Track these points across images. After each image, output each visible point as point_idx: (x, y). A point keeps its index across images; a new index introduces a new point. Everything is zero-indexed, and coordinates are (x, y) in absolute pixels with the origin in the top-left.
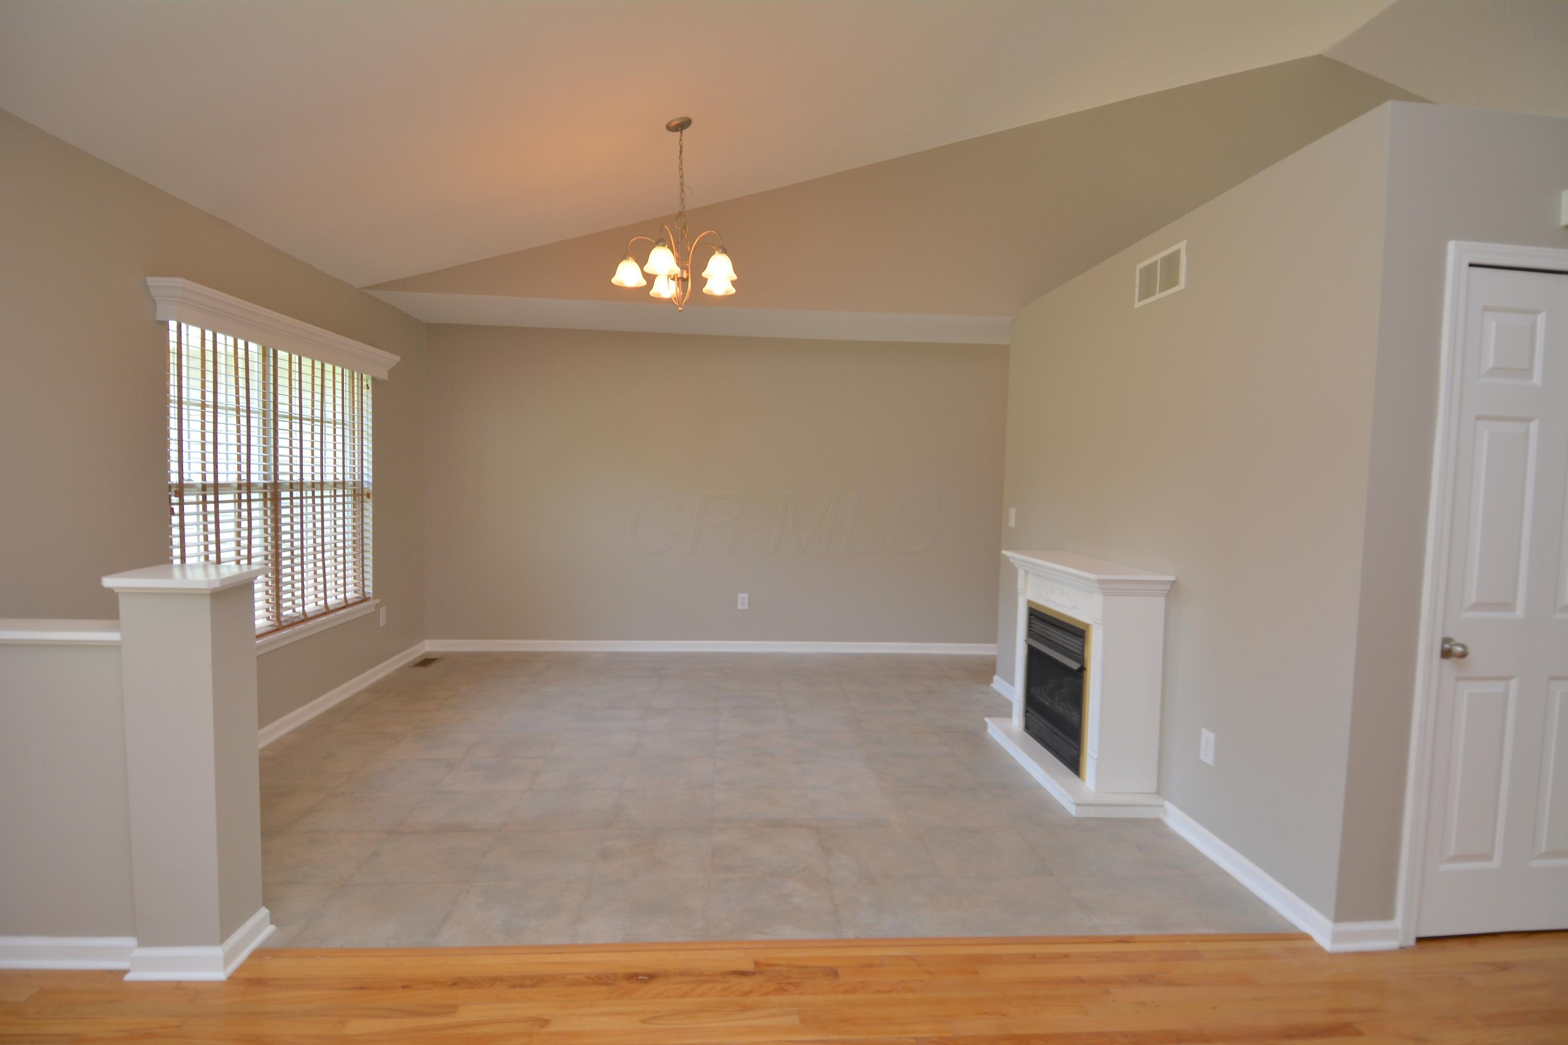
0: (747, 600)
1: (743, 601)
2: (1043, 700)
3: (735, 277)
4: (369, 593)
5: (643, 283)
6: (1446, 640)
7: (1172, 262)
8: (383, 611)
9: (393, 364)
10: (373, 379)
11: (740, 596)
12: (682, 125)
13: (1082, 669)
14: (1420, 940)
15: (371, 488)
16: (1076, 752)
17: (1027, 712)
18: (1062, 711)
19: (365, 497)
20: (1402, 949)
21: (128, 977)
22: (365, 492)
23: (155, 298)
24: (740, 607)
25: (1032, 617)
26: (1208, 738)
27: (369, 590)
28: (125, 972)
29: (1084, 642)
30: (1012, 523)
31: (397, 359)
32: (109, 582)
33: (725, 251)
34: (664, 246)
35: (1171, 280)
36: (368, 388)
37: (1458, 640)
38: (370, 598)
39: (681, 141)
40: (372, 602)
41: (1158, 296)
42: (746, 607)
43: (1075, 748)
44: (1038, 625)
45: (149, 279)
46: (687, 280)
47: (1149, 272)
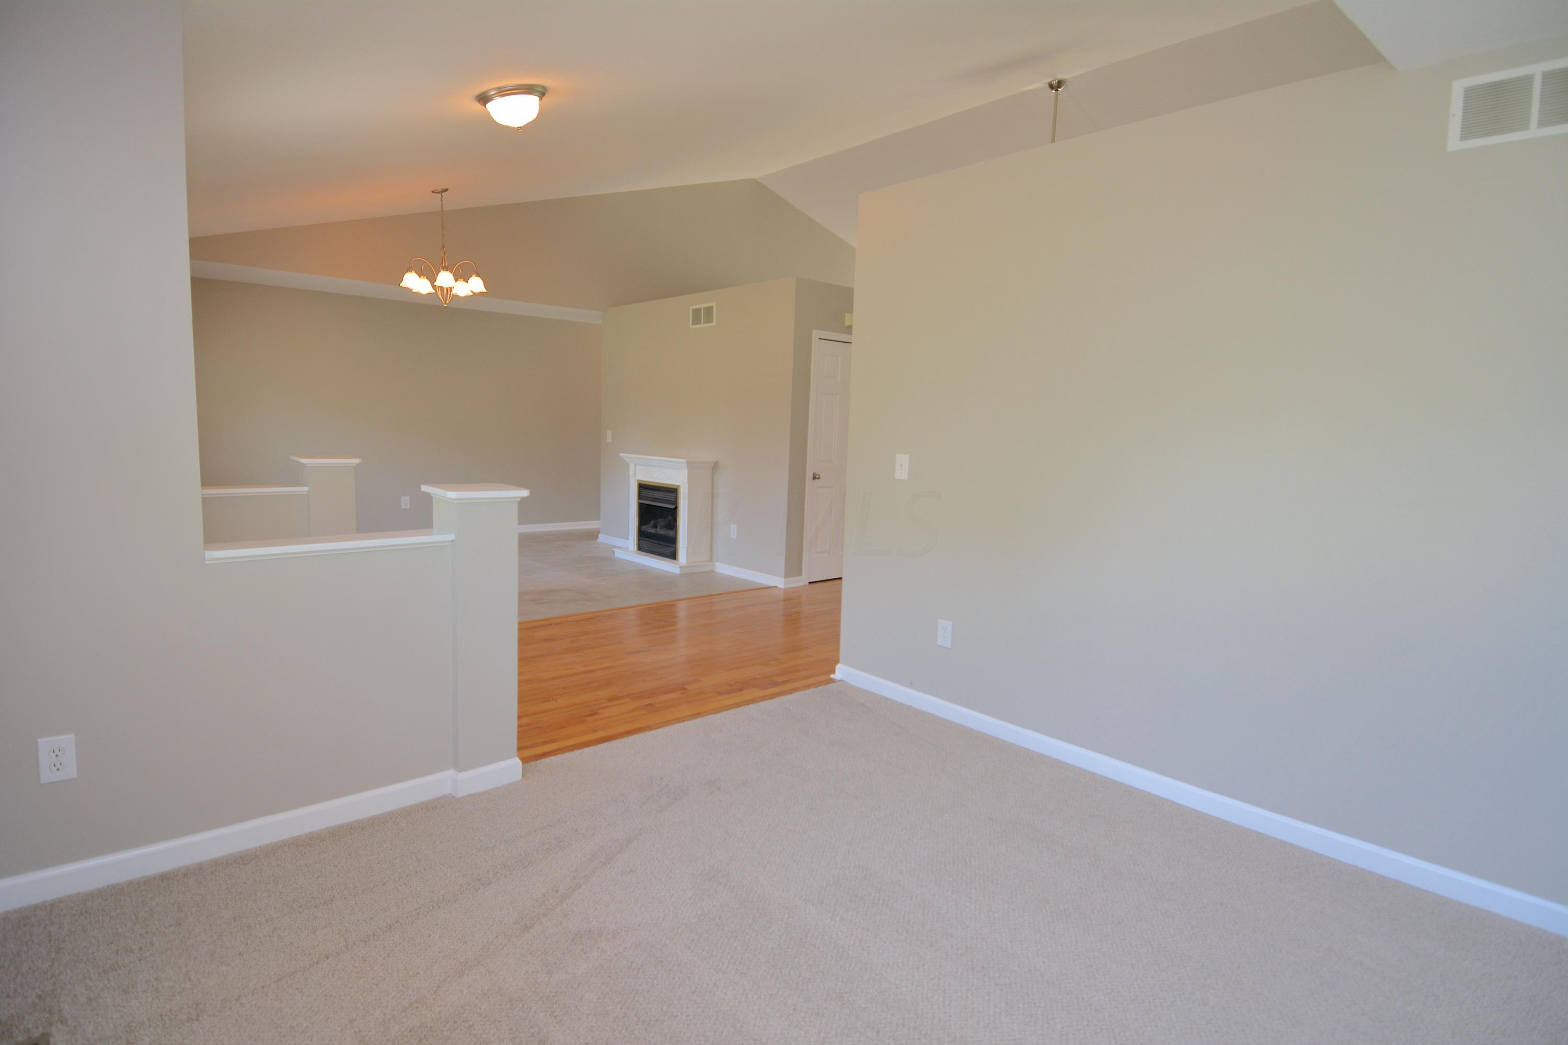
0: (409, 501)
2: (650, 531)
6: (814, 474)
7: (709, 311)
12: (443, 191)
13: (676, 508)
14: (809, 583)
16: (674, 549)
17: (639, 540)
18: (663, 533)
20: (805, 585)
24: (403, 507)
25: (641, 488)
26: (734, 527)
29: (677, 495)
30: (609, 440)
33: (478, 275)
35: (709, 319)
37: (817, 473)
41: (702, 325)
42: (408, 507)
43: (674, 548)
44: (645, 492)
47: (697, 312)
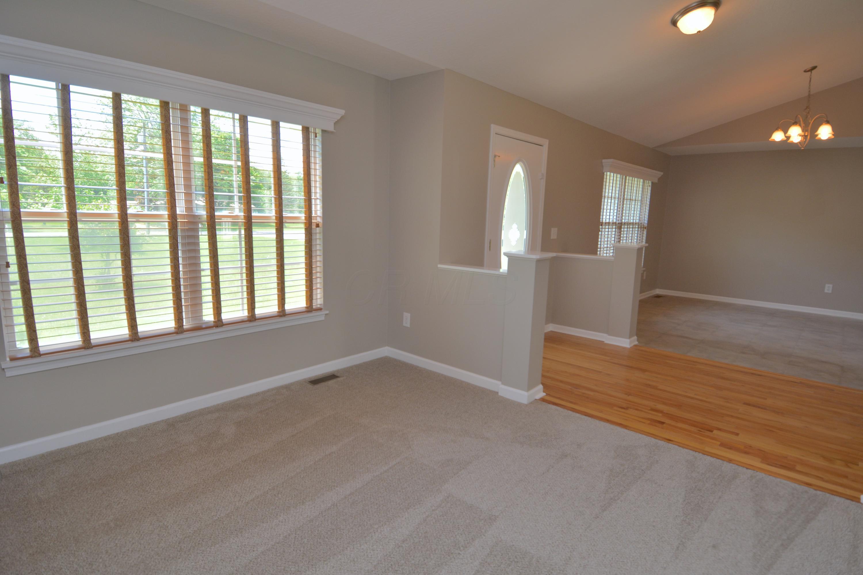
0: (831, 287)
1: (828, 288)
3: (833, 133)
5: (785, 139)
9: (660, 176)
10: (652, 183)
11: (827, 285)
12: (812, 69)
15: (646, 225)
19: (644, 229)
21: (605, 342)
23: (604, 166)
24: (827, 291)
28: (602, 341)
31: (662, 173)
33: (828, 123)
34: (796, 125)
36: (650, 186)
39: (811, 76)
42: (830, 291)
46: (807, 136)
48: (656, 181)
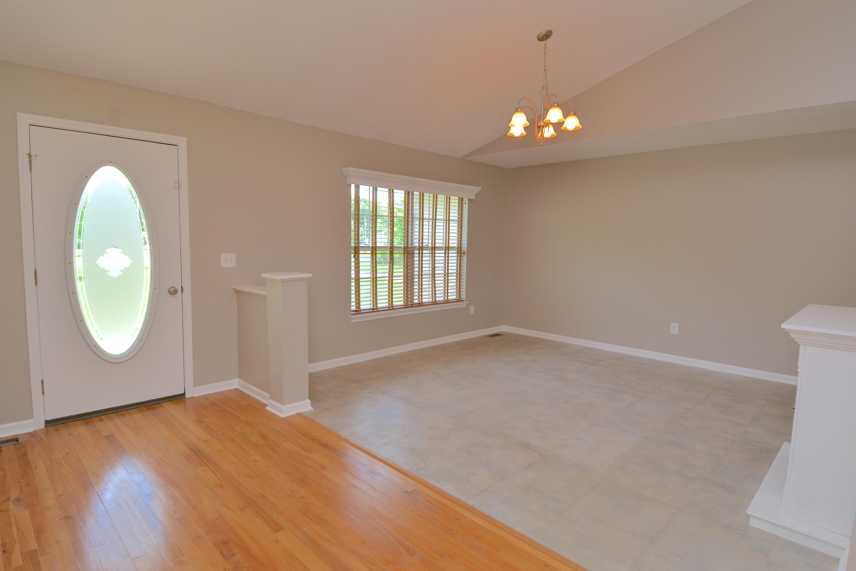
1: (674, 328)
4: (464, 298)
8: (472, 308)
9: (477, 191)
10: (469, 199)
11: (673, 324)
12: (546, 36)
15: (466, 250)
19: (463, 255)
21: (267, 408)
22: (463, 252)
23: (346, 176)
27: (463, 297)
28: (267, 405)
31: (480, 188)
32: (263, 275)
36: (466, 204)
38: (464, 300)
39: (546, 45)
40: (465, 302)
45: (343, 169)
48: (473, 197)
